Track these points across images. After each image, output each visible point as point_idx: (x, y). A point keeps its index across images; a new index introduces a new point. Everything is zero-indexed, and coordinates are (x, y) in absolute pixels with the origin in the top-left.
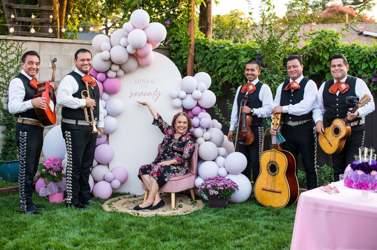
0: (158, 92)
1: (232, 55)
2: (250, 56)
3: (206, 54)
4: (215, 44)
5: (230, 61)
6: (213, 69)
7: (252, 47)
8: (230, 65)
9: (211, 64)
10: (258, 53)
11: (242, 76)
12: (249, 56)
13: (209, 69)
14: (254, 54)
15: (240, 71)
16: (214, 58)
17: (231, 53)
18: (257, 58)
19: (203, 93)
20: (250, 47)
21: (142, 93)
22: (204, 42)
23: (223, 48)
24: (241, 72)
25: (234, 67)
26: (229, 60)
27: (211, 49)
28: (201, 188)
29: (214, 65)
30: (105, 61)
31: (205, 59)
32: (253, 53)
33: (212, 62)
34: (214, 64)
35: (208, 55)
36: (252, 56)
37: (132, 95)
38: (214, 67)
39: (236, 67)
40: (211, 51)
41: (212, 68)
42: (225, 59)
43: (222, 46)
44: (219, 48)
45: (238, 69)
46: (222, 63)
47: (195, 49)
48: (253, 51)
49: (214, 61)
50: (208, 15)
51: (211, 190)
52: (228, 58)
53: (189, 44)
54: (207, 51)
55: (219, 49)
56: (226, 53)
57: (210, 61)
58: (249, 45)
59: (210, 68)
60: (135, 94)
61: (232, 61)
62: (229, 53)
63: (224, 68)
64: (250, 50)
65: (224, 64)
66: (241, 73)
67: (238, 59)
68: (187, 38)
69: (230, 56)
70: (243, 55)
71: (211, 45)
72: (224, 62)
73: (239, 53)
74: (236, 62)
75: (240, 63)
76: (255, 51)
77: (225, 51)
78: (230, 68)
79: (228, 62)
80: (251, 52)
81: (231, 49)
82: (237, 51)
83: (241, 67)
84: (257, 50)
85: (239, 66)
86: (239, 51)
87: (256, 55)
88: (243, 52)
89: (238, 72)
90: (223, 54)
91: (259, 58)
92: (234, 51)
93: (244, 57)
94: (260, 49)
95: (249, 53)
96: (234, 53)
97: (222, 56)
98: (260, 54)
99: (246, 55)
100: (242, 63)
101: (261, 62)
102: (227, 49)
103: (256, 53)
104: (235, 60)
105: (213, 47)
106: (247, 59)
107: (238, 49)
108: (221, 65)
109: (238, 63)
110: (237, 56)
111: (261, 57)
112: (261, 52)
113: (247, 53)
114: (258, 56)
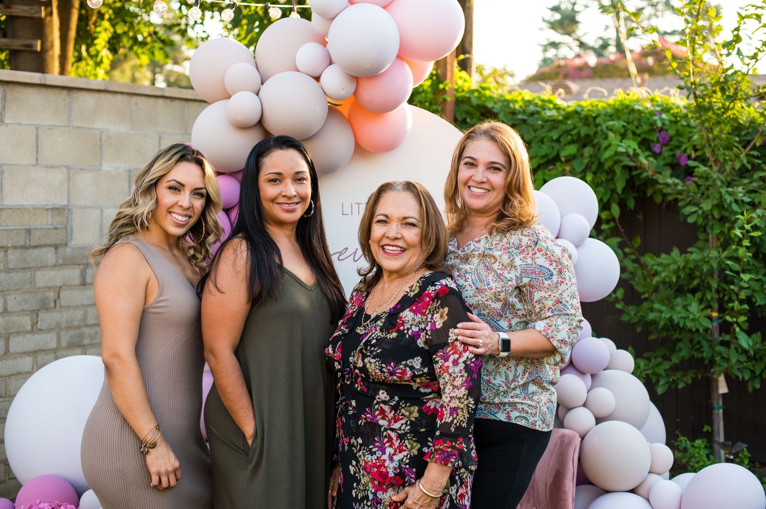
1: (574, 132)
2: (634, 134)
4: (512, 102)
5: (571, 150)
7: (637, 107)
8: (568, 160)
10: (659, 124)
12: (630, 134)
14: (646, 127)
15: (603, 177)
17: (572, 127)
18: (658, 139)
19: (582, 249)
20: (630, 108)
23: (538, 112)
24: (607, 180)
25: (583, 167)
26: (565, 145)
32: (642, 124)
36: (639, 135)
39: (590, 168)
42: (554, 144)
43: (532, 108)
44: (524, 112)
45: (595, 173)
46: (546, 155)
48: (639, 120)
52: (562, 140)
53: (441, 100)
55: (525, 117)
56: (554, 128)
58: (627, 102)
60: (340, 253)
61: (578, 150)
62: (563, 127)
63: (550, 170)
64: (632, 116)
65: (551, 156)
66: (603, 184)
69: (568, 134)
70: (615, 132)
71: (500, 104)
72: (551, 153)
73: (599, 125)
74: (592, 152)
75: (607, 154)
76: (648, 119)
77: (546, 121)
78: (568, 168)
79: (564, 154)
80: (636, 123)
81: (568, 116)
82: (591, 120)
83: (607, 166)
84: (655, 118)
85: (600, 165)
86: (598, 121)
87: (654, 130)
88: (611, 123)
89: (596, 182)
90: (544, 130)
91: (664, 140)
92: (581, 119)
93: (620, 138)
94: (660, 113)
95: (629, 126)
96: (579, 125)
97: (543, 135)
98: (665, 127)
99: (622, 131)
100: (617, 153)
101: (671, 153)
102: (555, 116)
103: (652, 124)
104: (584, 146)
105: (507, 110)
106: (627, 142)
107: (594, 115)
108: (542, 161)
109: (599, 156)
110: (591, 133)
111: (668, 138)
112: (667, 123)
113: (625, 124)
114: (661, 135)
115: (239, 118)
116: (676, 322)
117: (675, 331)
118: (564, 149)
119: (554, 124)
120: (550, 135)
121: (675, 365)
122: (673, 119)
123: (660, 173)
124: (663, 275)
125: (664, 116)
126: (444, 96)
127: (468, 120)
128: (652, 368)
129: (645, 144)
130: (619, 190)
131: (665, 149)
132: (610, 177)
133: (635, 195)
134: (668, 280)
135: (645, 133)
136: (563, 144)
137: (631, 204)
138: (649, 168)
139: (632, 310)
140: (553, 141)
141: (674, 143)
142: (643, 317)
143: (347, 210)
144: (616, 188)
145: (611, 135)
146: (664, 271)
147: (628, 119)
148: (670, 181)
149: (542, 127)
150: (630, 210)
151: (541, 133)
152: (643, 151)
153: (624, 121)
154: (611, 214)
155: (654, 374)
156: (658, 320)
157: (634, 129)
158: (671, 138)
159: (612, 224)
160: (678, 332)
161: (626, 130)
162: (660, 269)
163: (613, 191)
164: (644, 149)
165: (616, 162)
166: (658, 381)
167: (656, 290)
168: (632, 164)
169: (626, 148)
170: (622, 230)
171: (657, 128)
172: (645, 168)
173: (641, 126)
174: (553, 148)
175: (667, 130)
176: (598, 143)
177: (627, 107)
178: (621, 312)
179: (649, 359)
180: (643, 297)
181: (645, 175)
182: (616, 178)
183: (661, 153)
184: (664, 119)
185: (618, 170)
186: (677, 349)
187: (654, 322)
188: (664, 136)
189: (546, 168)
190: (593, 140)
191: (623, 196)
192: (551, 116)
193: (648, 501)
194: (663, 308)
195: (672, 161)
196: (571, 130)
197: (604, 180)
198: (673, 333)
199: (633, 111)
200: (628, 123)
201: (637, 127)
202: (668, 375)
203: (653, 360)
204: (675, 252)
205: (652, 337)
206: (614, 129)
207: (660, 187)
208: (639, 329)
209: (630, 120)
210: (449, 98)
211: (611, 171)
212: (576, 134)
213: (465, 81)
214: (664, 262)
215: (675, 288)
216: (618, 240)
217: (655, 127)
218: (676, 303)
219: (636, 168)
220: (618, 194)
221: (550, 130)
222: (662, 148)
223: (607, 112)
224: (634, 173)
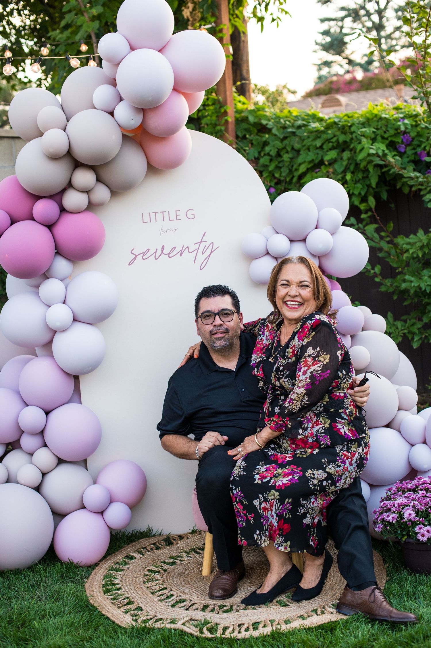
0: (207, 244)
1: (334, 140)
2: (383, 138)
3: (266, 144)
4: (282, 118)
5: (332, 155)
6: (285, 177)
7: (384, 116)
8: (331, 163)
9: (280, 165)
10: (403, 128)
11: (366, 187)
12: (379, 138)
13: (275, 178)
14: (392, 132)
15: (360, 175)
16: (284, 151)
17: (332, 136)
18: (402, 141)
19: (336, 236)
20: (378, 117)
21: (162, 250)
22: (256, 117)
23: (304, 125)
24: (363, 178)
25: (343, 168)
26: (328, 151)
27: (274, 131)
28: (383, 521)
29: (288, 166)
30: (54, 158)
31: (265, 155)
32: (389, 129)
33: (283, 161)
34: (287, 164)
35: (271, 143)
36: (387, 139)
37: (135, 258)
38: (288, 171)
39: (349, 168)
40: (275, 135)
41: (284, 174)
42: (318, 151)
43: (300, 122)
44: (293, 126)
45: (353, 173)
46: (313, 161)
47: (236, 132)
48: (387, 126)
49: (286, 157)
50: (242, 60)
51: (421, 526)
52: (324, 147)
53: (223, 121)
54: (267, 136)
55: (294, 130)
56: (317, 137)
57: (275, 159)
58: (375, 112)
59: (277, 175)
60: (144, 254)
61: (338, 154)
62: (325, 136)
63: (316, 173)
64: (380, 123)
65: (316, 161)
66: (361, 181)
67: (351, 147)
68: (218, 106)
69: (329, 142)
70: (366, 138)
71: (273, 121)
72: (316, 158)
73: (354, 132)
74: (349, 156)
75: (361, 156)
76: (394, 125)
77: (311, 132)
78: (331, 170)
79: (327, 158)
80: (384, 129)
81: (328, 127)
82: (347, 128)
83: (362, 166)
84: (399, 123)
85: (357, 165)
86: (353, 129)
87: (398, 133)
88: (363, 130)
89: (354, 180)
90: (310, 140)
91: (407, 141)
92: (339, 129)
93: (371, 142)
94: (403, 118)
95: (379, 132)
96: (338, 133)
97: (309, 144)
98: (407, 131)
99: (373, 136)
100: (369, 155)
101: (414, 151)
102: (318, 127)
103: (397, 129)
104: (343, 151)
105: (279, 125)
106: (376, 145)
107: (349, 124)
108: (310, 166)
109: (355, 158)
110: (348, 140)
111: (411, 140)
112: (409, 127)
113: (374, 130)
114: (404, 137)
115: (51, 150)
116: (423, 289)
117: (425, 296)
118: (327, 155)
119: (318, 134)
120: (314, 143)
121: (426, 323)
122: (414, 123)
123: (405, 168)
124: (411, 251)
125: (406, 121)
126: (226, 118)
127: (247, 136)
128: (408, 328)
129: (392, 145)
130: (374, 185)
131: (408, 148)
132: (365, 175)
133: (387, 188)
134: (415, 255)
135: (391, 136)
136: (325, 150)
137: (384, 196)
138: (395, 165)
139: (388, 282)
140: (317, 148)
141: (415, 142)
142: (397, 286)
143: (146, 219)
144: (371, 183)
145: (364, 140)
146: (411, 248)
147: (377, 126)
148: (412, 175)
149: (308, 137)
150: (384, 201)
151: (307, 142)
152: (390, 152)
153: (374, 128)
154: (369, 206)
155: (410, 332)
156: (409, 288)
157: (383, 134)
158: (413, 139)
159: (370, 214)
160: (427, 297)
161: (377, 135)
162: (408, 247)
163: (369, 186)
164: (392, 150)
165: (370, 162)
166: (413, 338)
167: (408, 265)
168: (382, 163)
169: (377, 150)
170: (378, 218)
171: (401, 131)
172: (392, 166)
173: (388, 131)
174: (318, 154)
175: (409, 133)
176: (354, 147)
177: (376, 115)
178: (380, 284)
179: (405, 321)
180: (397, 271)
181: (392, 171)
182: (370, 176)
183: (405, 152)
184: (407, 124)
185: (371, 169)
186: (427, 311)
187: (406, 291)
188: (407, 138)
189: (313, 171)
190: (350, 145)
191: (377, 190)
192: (315, 128)
193: (400, 432)
194: (412, 279)
195: (415, 158)
196: (332, 138)
197: (361, 177)
198: (423, 298)
199: (381, 119)
200: (377, 129)
201: (385, 132)
202: (420, 333)
203: (408, 321)
204: (421, 233)
205: (406, 303)
206: (366, 135)
207: (405, 180)
208: (395, 297)
209: (379, 127)
210: (230, 119)
211: (366, 170)
212: (335, 142)
213: (244, 104)
214: (411, 241)
215: (423, 262)
216: (375, 226)
217: (399, 131)
218: (423, 274)
219: (386, 166)
220: (373, 189)
221: (315, 139)
222: (406, 148)
223: (360, 121)
224: (384, 170)
